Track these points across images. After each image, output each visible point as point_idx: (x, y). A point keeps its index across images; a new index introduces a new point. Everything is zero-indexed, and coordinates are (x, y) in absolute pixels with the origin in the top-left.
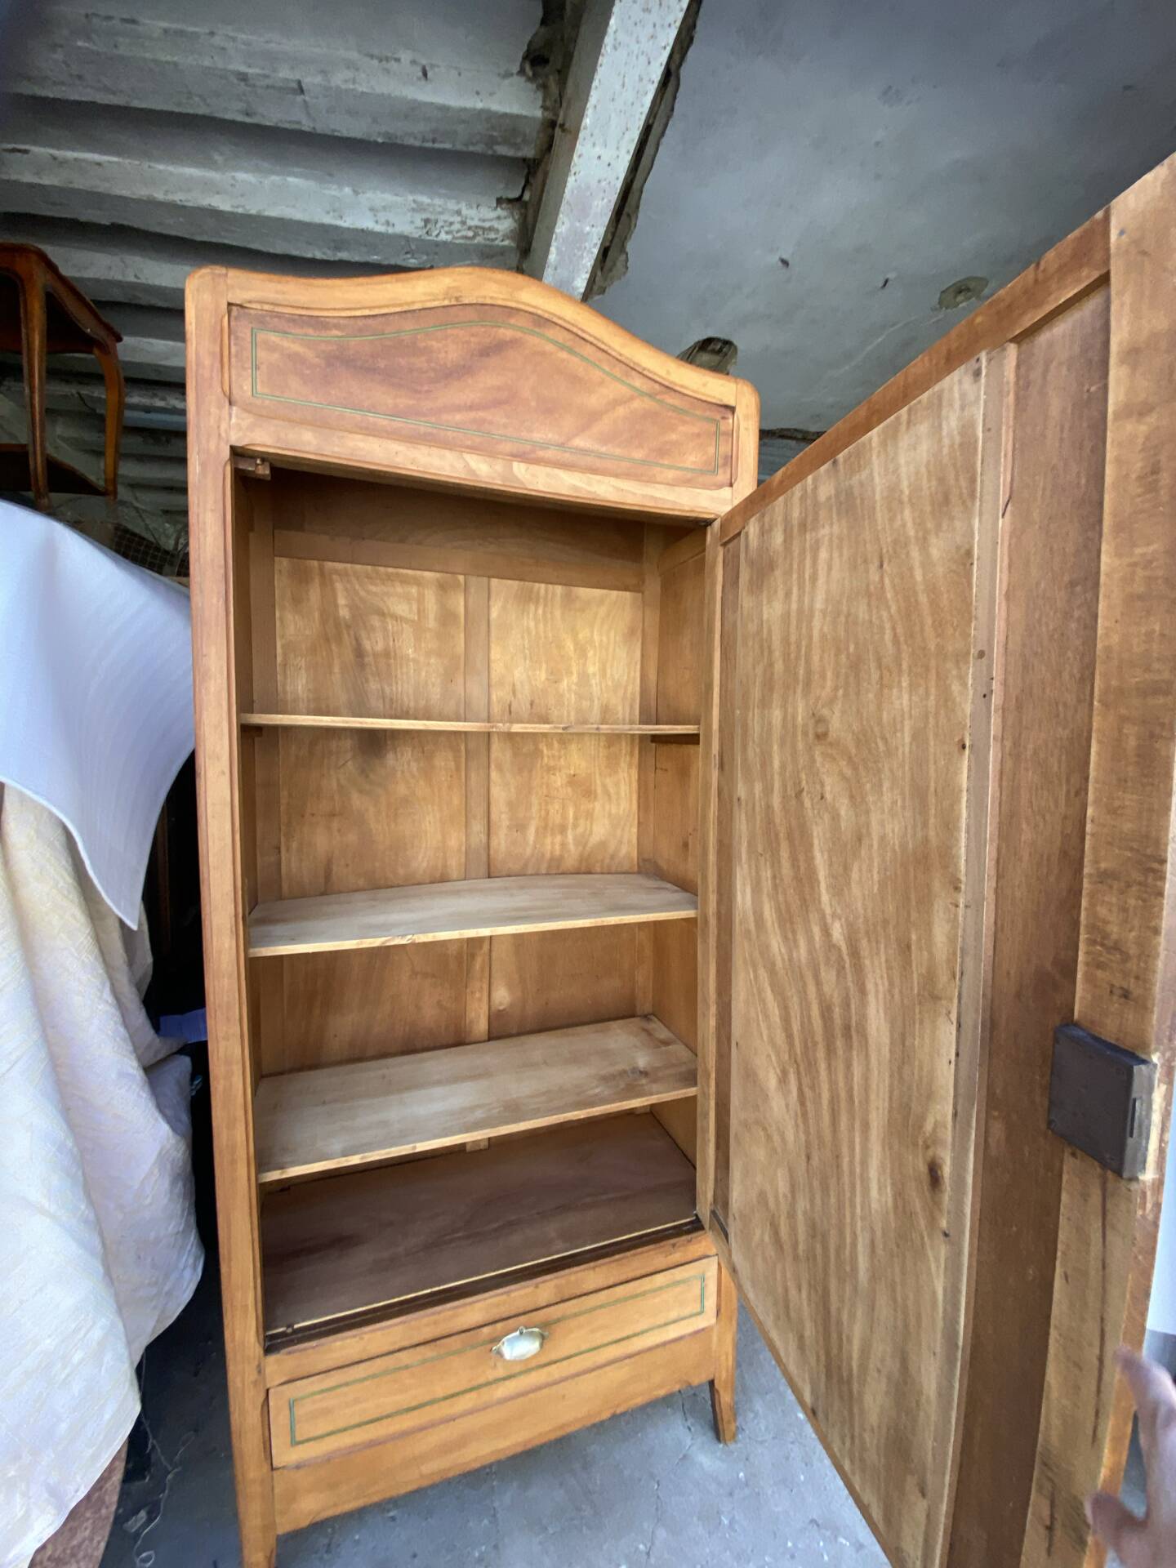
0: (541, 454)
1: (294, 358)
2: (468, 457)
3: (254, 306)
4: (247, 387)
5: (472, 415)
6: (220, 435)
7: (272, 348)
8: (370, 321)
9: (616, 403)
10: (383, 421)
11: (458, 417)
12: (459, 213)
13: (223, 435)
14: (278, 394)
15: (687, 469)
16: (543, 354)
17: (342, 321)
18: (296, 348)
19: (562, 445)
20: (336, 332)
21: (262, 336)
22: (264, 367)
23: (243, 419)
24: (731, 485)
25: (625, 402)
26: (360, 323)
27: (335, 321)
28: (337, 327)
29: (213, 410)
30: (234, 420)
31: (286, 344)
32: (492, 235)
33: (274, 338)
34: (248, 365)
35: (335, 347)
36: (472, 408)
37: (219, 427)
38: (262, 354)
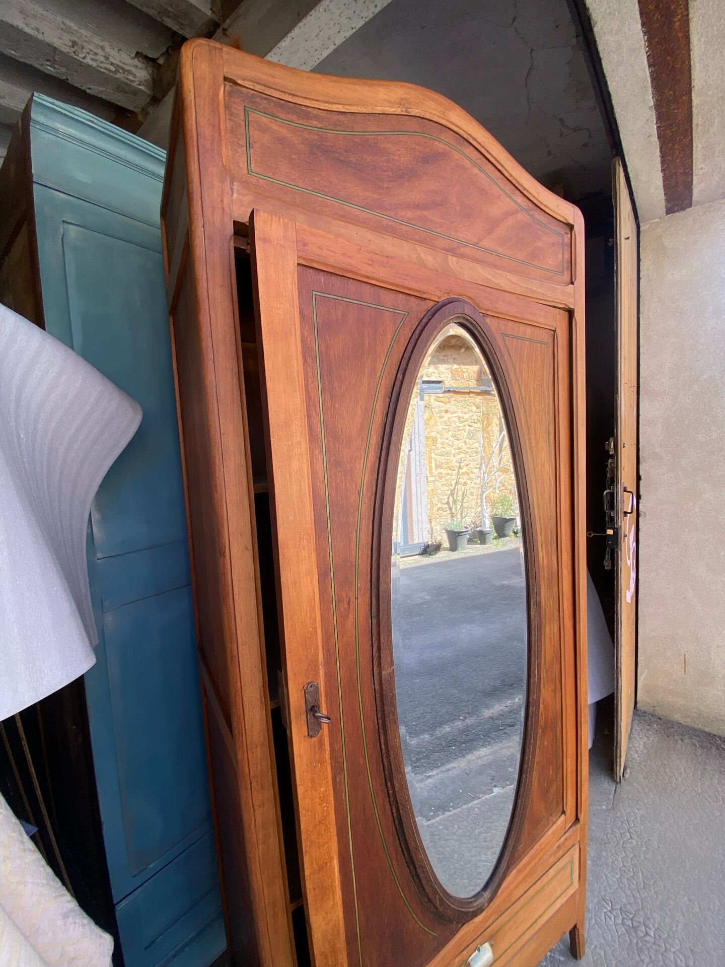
0: (463, 250)
1: (281, 140)
2: (418, 248)
3: (247, 84)
4: (243, 164)
5: (418, 213)
6: (223, 209)
7: (264, 130)
8: (342, 118)
9: (508, 214)
10: (355, 210)
11: (409, 214)
12: (103, 48)
13: (226, 209)
14: (270, 174)
15: (547, 270)
16: (463, 167)
17: (321, 113)
18: (284, 132)
19: (476, 244)
20: (315, 123)
21: (254, 116)
22: (256, 146)
23: (244, 195)
24: (572, 283)
25: (512, 214)
26: (335, 117)
27: (315, 112)
28: (316, 117)
29: (216, 183)
30: (235, 195)
31: (274, 126)
32: (131, 77)
33: (265, 120)
34: (242, 142)
35: (316, 137)
36: (418, 206)
37: (222, 201)
38: (255, 134)
